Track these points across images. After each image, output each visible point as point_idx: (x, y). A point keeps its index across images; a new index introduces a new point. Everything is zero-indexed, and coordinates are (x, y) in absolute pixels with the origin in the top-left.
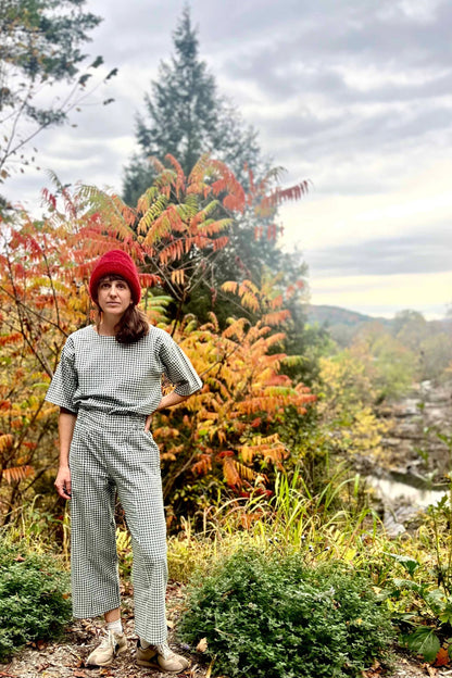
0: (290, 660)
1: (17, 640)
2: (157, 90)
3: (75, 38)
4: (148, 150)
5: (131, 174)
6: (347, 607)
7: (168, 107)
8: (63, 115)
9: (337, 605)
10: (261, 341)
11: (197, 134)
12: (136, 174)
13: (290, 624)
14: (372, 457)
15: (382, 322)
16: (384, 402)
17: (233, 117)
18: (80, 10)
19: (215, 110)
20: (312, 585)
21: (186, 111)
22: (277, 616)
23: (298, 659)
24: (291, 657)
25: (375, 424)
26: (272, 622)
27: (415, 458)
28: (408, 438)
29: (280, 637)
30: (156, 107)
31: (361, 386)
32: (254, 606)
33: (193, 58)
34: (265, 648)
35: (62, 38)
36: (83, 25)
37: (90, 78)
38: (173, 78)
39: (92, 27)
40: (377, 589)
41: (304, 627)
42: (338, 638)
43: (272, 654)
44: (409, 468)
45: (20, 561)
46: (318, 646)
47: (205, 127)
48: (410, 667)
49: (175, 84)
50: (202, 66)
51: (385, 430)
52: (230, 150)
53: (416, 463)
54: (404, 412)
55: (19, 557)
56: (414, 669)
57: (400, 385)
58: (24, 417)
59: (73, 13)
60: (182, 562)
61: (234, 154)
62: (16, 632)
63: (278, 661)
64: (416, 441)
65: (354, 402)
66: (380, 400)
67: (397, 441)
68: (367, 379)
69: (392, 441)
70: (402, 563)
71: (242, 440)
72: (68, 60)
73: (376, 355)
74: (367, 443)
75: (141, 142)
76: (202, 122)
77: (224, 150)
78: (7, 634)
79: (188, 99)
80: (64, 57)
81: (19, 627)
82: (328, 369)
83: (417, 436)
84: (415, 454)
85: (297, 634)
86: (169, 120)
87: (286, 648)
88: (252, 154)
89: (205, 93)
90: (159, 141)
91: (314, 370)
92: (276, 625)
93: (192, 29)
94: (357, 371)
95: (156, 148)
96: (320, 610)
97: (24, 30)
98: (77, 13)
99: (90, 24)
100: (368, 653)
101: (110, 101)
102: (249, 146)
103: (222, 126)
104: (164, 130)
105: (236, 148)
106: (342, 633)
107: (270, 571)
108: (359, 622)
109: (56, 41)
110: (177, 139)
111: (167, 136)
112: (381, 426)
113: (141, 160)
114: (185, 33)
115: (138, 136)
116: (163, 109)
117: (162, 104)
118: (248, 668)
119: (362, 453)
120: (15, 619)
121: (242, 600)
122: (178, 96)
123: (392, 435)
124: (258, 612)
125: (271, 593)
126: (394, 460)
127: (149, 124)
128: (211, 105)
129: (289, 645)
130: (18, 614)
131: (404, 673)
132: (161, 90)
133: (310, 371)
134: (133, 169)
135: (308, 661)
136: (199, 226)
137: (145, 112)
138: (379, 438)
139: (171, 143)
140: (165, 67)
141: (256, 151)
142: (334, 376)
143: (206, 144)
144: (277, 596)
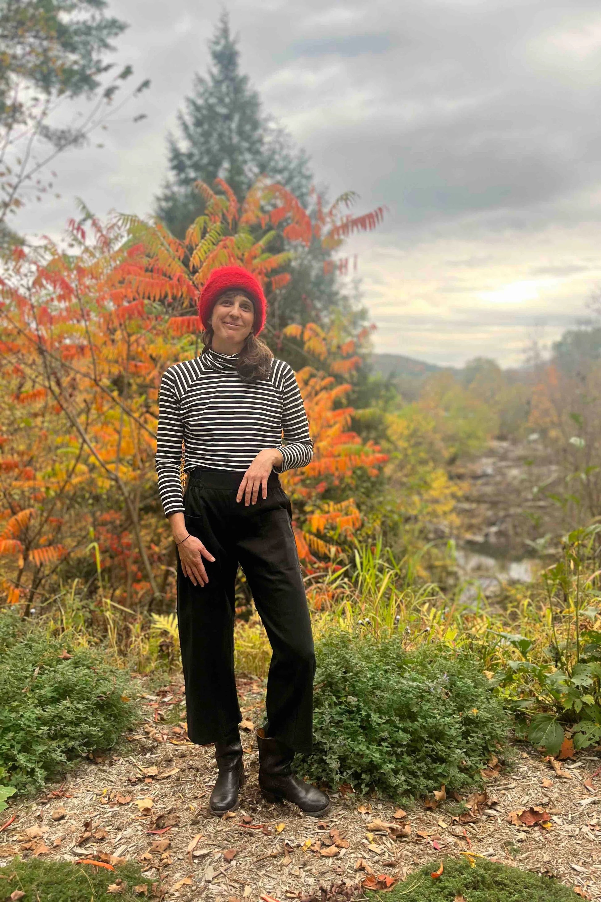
0: (398, 761)
1: (71, 753)
2: (192, 107)
3: (96, 46)
4: (183, 176)
5: (164, 204)
6: (458, 695)
7: (206, 127)
8: (83, 136)
9: (447, 694)
10: (323, 395)
11: (240, 158)
12: (170, 204)
13: (396, 720)
14: (444, 525)
15: (450, 372)
16: (458, 462)
17: (281, 139)
18: (101, 14)
19: (260, 132)
20: (417, 672)
21: (227, 132)
22: (379, 710)
23: (408, 759)
24: (399, 757)
25: (448, 487)
26: (375, 717)
27: (493, 524)
28: (485, 502)
29: (385, 734)
30: (192, 128)
31: (431, 444)
32: (353, 700)
33: (233, 70)
34: (368, 748)
35: (81, 46)
36: (105, 32)
37: (117, 92)
38: (211, 94)
39: (116, 34)
40: (489, 674)
41: (413, 722)
42: (453, 732)
43: (377, 755)
44: (487, 535)
45: (66, 659)
46: (430, 743)
47: (249, 150)
48: (531, 762)
49: (212, 101)
50: (245, 80)
51: (460, 493)
52: (279, 177)
53: (494, 529)
54: (479, 472)
55: (65, 653)
56: (536, 763)
57: (473, 443)
58: (48, 489)
59: (93, 18)
60: (254, 651)
61: (283, 181)
62: (70, 744)
63: (385, 762)
64: (494, 504)
65: (423, 462)
66: (452, 461)
67: (474, 506)
68: (438, 436)
69: (466, 506)
70: (513, 643)
71: (308, 508)
72: (88, 72)
73: (447, 409)
74: (440, 509)
75: (174, 168)
76: (245, 145)
77: (272, 177)
78: (59, 747)
79: (228, 118)
80: (84, 68)
81: (73, 738)
82: (395, 426)
83: (495, 499)
84: (493, 519)
85: (405, 730)
86: (206, 142)
87: (392, 746)
88: (304, 182)
89: (248, 112)
90: (196, 167)
91: (381, 427)
92: (380, 721)
93: (232, 37)
94: (427, 426)
95: (192, 174)
96: (428, 701)
97: (35, 37)
98: (98, 17)
99: (115, 30)
100: (485, 748)
101: (142, 117)
102: (300, 172)
103: (269, 150)
104: (201, 153)
105: (286, 174)
106: (457, 726)
107: (368, 658)
108: (473, 712)
109: (73, 49)
110: (217, 164)
111: (205, 160)
112: (454, 489)
113: (176, 189)
114: (223, 42)
115: (171, 160)
116: (199, 130)
117: (198, 123)
118: (350, 772)
119: (435, 520)
120: (68, 729)
121: (336, 693)
122: (217, 114)
123: (467, 499)
124: (358, 707)
125: (371, 683)
126: (470, 527)
127: (184, 146)
128: (255, 125)
129: (396, 744)
130: (71, 723)
131: (525, 768)
132: (198, 108)
133: (376, 429)
134: (167, 199)
135: (418, 761)
136: (256, 262)
137: (178, 133)
138: (452, 503)
139: (211, 168)
140: (201, 81)
141: (309, 178)
142: (401, 434)
143: (250, 170)
144: (377, 687)
